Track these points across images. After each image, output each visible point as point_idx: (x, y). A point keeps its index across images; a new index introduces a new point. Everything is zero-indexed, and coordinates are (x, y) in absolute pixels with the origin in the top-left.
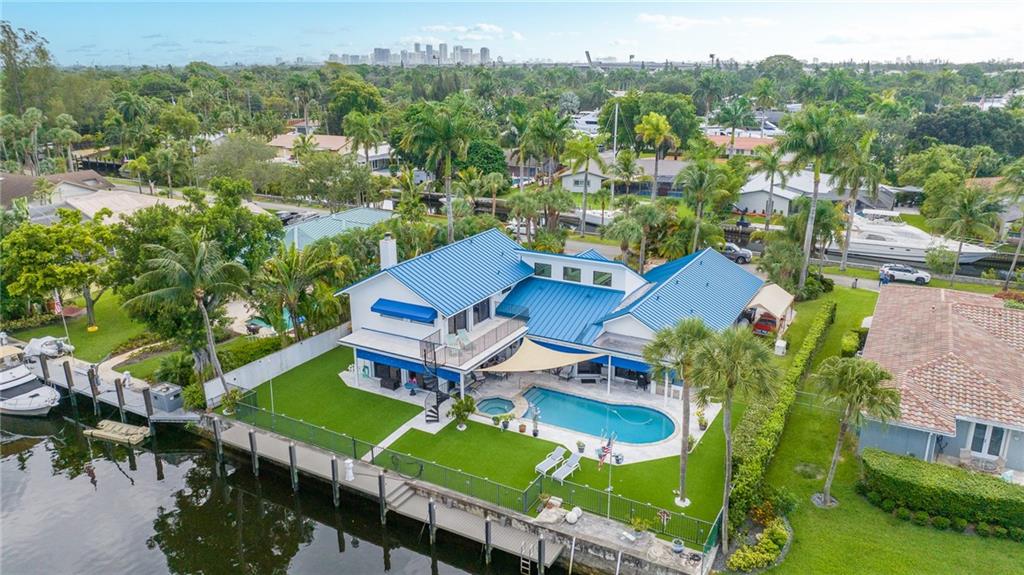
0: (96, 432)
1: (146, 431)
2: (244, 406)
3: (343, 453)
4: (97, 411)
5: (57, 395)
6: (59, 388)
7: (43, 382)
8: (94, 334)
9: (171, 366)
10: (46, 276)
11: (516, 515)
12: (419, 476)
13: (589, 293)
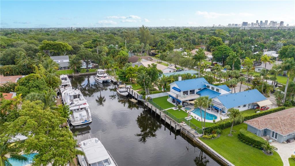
0: (131, 100)
1: (137, 101)
2: (150, 100)
3: (158, 108)
4: (132, 97)
5: (128, 94)
6: (128, 93)
7: (127, 91)
8: (136, 86)
9: (143, 92)
10: (131, 75)
11: (177, 122)
12: (167, 114)
13: (214, 92)
